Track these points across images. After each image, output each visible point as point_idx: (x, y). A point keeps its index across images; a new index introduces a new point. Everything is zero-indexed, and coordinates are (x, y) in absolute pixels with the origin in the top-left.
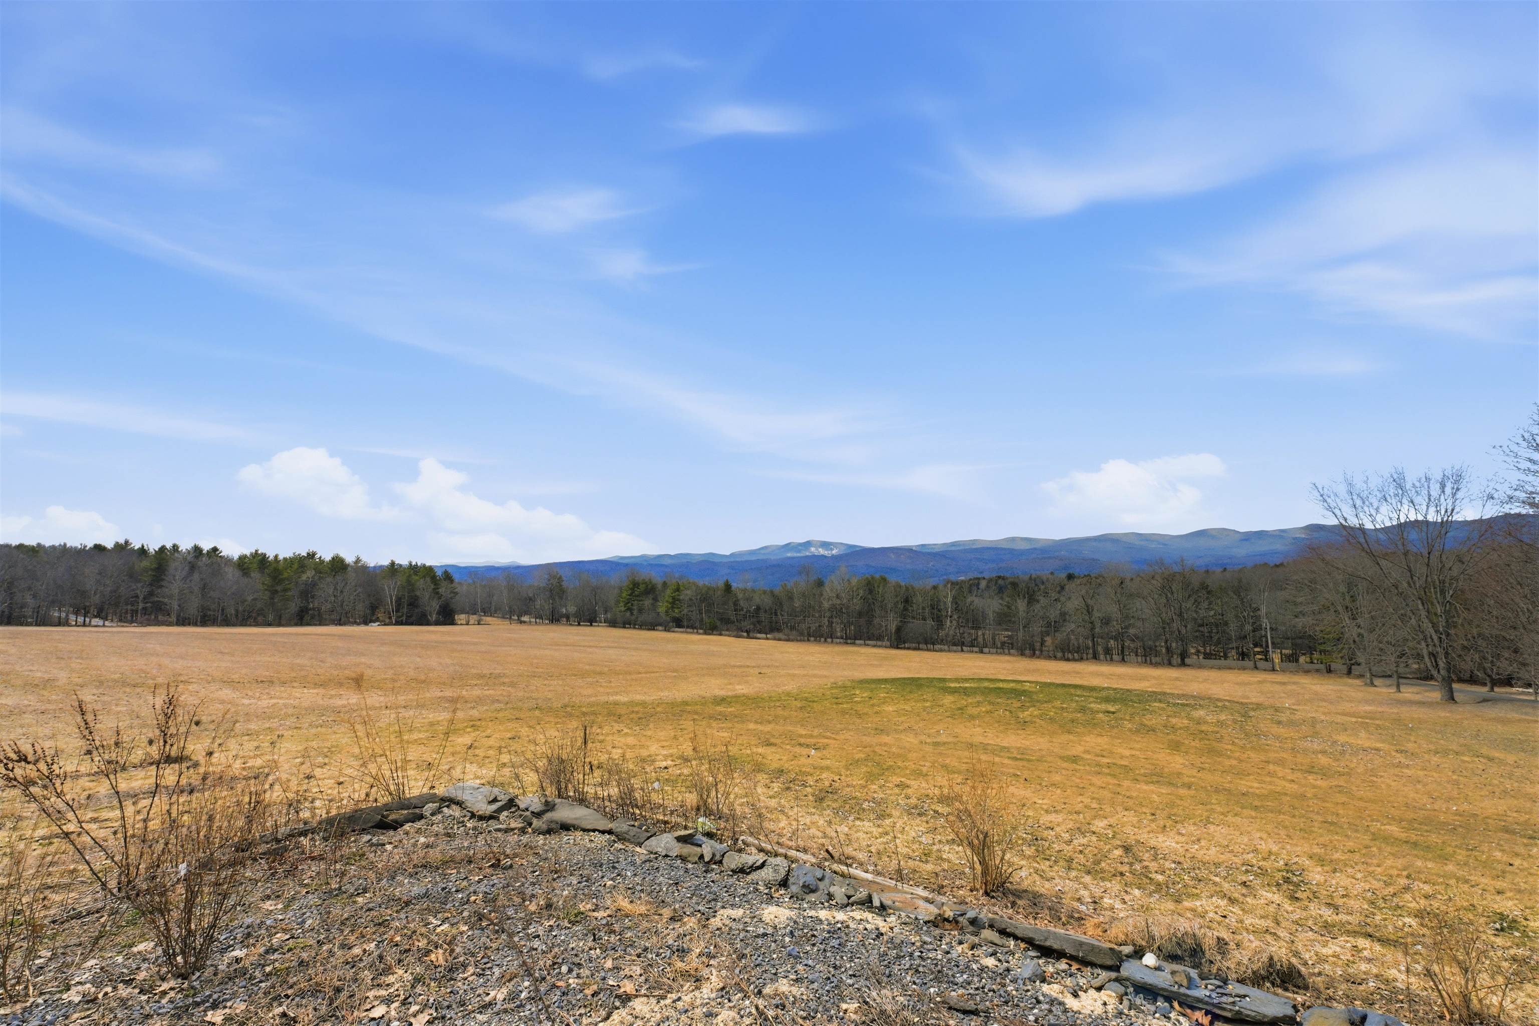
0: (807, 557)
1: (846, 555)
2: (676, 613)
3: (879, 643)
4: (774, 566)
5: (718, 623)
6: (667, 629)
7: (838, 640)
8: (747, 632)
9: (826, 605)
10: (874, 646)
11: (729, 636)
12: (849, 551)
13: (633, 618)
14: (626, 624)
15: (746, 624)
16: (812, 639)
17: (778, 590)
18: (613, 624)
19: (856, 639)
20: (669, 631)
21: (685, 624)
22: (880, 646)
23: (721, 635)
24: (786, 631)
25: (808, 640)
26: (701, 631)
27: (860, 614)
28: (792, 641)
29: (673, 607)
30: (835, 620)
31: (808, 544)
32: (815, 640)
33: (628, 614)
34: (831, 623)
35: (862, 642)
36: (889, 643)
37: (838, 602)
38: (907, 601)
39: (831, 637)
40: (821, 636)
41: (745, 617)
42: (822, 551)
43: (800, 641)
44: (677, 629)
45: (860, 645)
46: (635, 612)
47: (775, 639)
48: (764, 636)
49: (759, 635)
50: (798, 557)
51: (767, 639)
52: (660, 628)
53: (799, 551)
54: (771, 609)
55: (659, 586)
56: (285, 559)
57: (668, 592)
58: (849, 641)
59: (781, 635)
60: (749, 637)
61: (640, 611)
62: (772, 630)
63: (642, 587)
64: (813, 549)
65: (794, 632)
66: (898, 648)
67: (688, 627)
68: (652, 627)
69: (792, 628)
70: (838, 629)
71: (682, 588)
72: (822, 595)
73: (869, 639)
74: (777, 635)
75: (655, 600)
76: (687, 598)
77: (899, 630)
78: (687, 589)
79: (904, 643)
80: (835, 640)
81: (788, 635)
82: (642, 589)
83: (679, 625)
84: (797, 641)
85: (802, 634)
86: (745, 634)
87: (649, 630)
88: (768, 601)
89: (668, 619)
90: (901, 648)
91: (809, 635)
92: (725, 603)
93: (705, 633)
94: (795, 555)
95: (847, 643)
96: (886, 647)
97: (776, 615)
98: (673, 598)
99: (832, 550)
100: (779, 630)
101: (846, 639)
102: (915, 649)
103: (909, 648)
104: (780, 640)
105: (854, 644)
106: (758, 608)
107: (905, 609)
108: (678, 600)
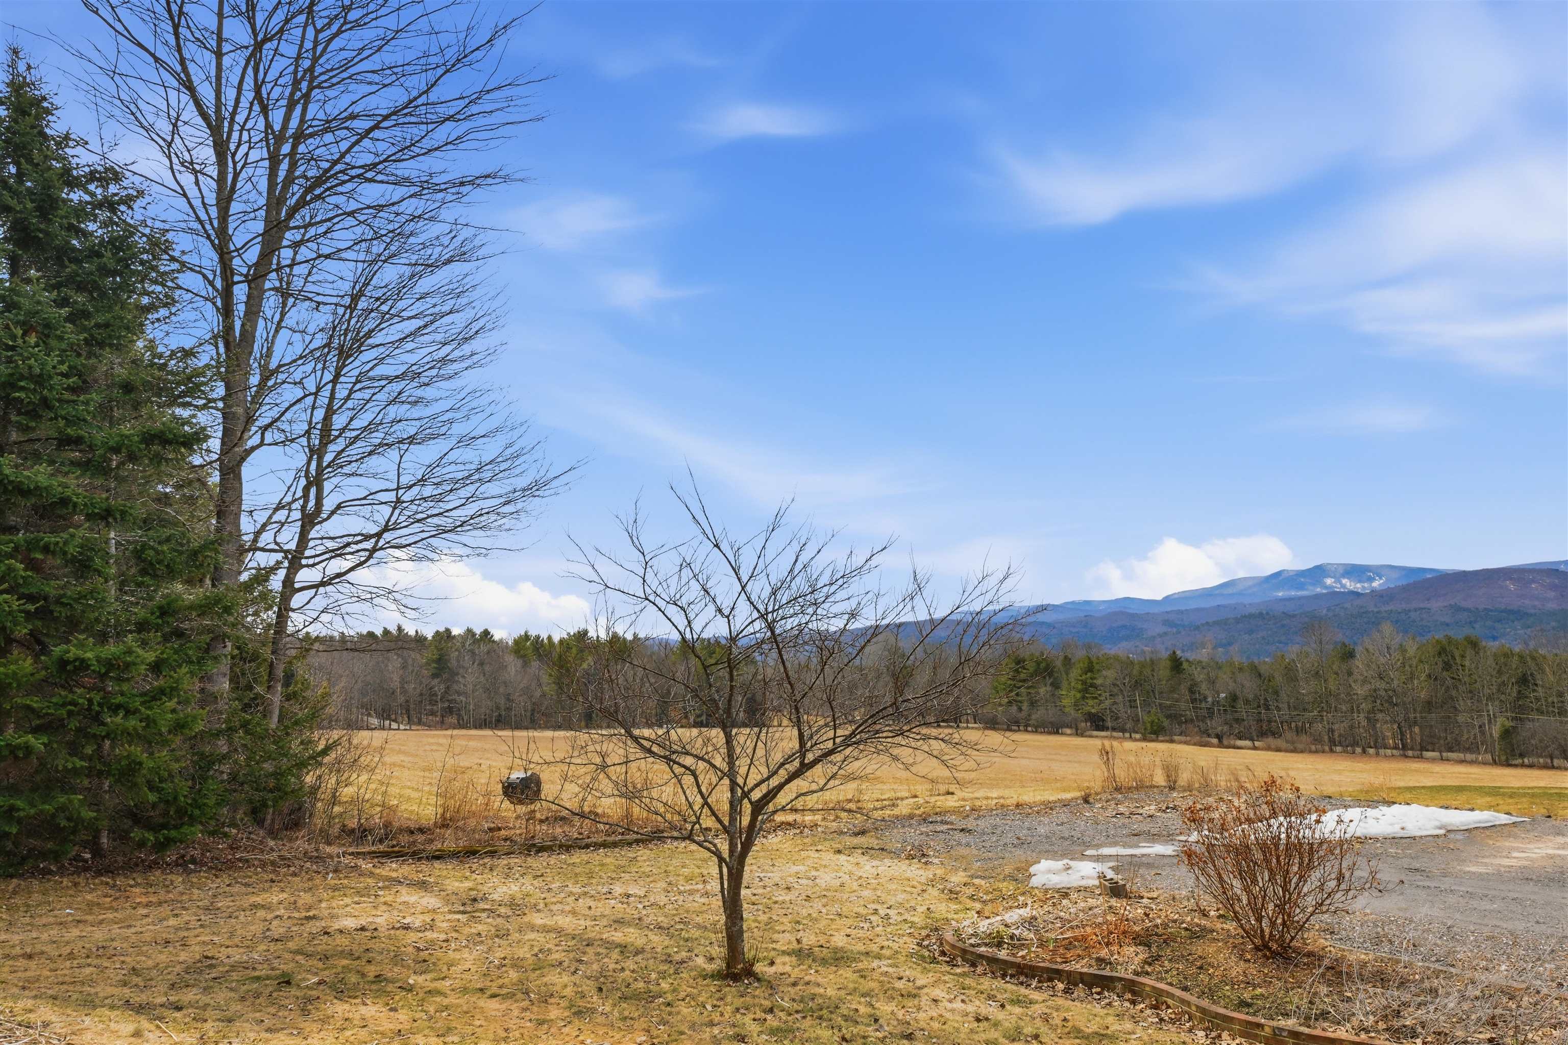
0: (1318, 597)
1: (1405, 589)
2: (1092, 706)
3: (1469, 757)
4: (1251, 616)
5: (1166, 723)
6: (1079, 733)
7: (1389, 752)
8: (1219, 737)
9: (1361, 691)
10: (1462, 762)
11: (1186, 743)
12: (1404, 582)
13: (1023, 714)
14: (1014, 725)
15: (1217, 724)
16: (1339, 749)
17: (1265, 661)
18: (992, 724)
19: (1423, 749)
20: (1082, 735)
21: (1109, 724)
22: (1472, 762)
23: (1172, 741)
24: (1289, 735)
25: (1331, 751)
26: (1138, 736)
27: (1429, 705)
28: (1302, 752)
29: (1084, 698)
30: (1380, 716)
31: (1318, 572)
32: (1345, 752)
33: (1014, 709)
34: (1372, 722)
35: (1435, 754)
36: (1489, 757)
37: (1381, 685)
38: (1524, 680)
39: (1376, 747)
40: (1355, 744)
41: (1211, 714)
42: (1349, 584)
43: (1316, 752)
44: (1095, 733)
45: (1433, 760)
46: (1025, 706)
47: (1268, 748)
48: (1248, 743)
49: (1240, 743)
50: (1300, 598)
51: (1255, 748)
52: (1068, 731)
53: (1301, 587)
54: (1256, 697)
55: (1058, 663)
56: (562, 641)
57: (1075, 673)
58: (1410, 753)
59: (1279, 742)
60: (1221, 745)
61: (1033, 704)
62: (1262, 734)
63: (1031, 666)
64: (1329, 581)
65: (1304, 738)
66: (1509, 765)
67: (1114, 729)
68: (1055, 729)
69: (1299, 731)
70: (1388, 731)
71: (1097, 667)
72: (1350, 674)
73: (1450, 750)
74: (1270, 740)
75: (1056, 686)
76: (1108, 682)
77: (1507, 734)
78: (1108, 668)
79: (1522, 756)
80: (1382, 751)
81: (1293, 743)
82: (1031, 670)
83: (1100, 728)
84: (1311, 752)
85: (1317, 740)
86: (1215, 741)
87: (1050, 733)
88: (1249, 686)
89: (1079, 715)
90: (1516, 766)
91: (1333, 743)
92: (1173, 690)
93: (1144, 739)
94: (1293, 593)
95: (1406, 757)
96: (1485, 763)
97: (1267, 708)
98: (1084, 682)
99: (1371, 580)
100: (1275, 734)
101: (1404, 747)
102: (1545, 767)
103: (1531, 766)
104: (1278, 750)
105: (1420, 757)
106: (1233, 698)
107: (1520, 695)
108: (1092, 685)
